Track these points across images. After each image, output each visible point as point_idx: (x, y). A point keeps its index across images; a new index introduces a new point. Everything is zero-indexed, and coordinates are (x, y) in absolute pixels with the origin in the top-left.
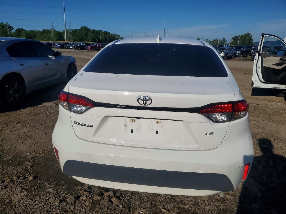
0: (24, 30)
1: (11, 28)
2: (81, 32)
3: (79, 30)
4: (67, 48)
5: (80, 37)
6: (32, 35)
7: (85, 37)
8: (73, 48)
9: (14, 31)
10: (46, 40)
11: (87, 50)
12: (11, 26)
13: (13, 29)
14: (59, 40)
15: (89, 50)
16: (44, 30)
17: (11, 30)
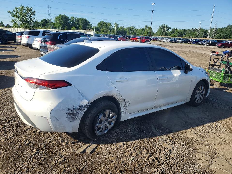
0: (178, 29)
1: (169, 28)
2: (226, 31)
3: (225, 28)
4: (200, 45)
5: (225, 35)
6: (183, 33)
7: (229, 35)
8: (205, 45)
9: (170, 30)
10: (192, 37)
11: (218, 47)
12: (169, 26)
13: (170, 29)
14: (203, 38)
15: (219, 47)
16: (193, 29)
17: (168, 29)
